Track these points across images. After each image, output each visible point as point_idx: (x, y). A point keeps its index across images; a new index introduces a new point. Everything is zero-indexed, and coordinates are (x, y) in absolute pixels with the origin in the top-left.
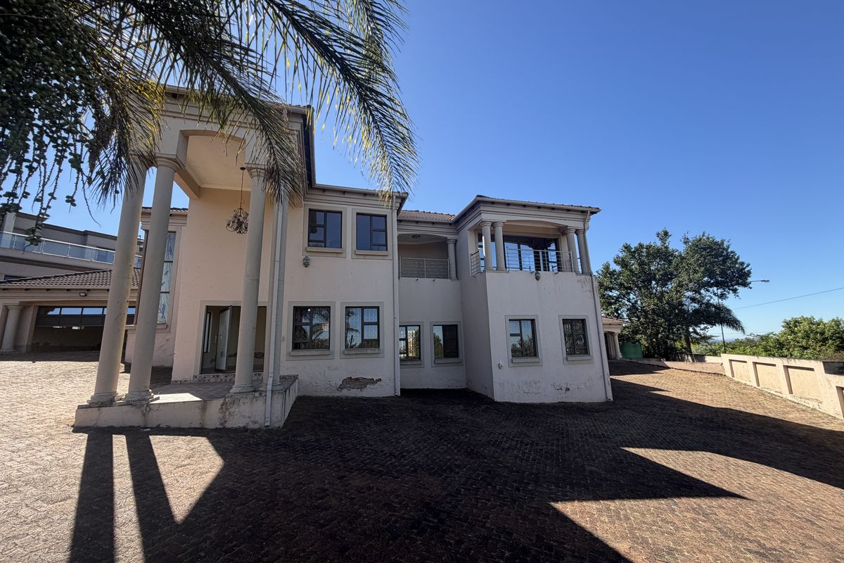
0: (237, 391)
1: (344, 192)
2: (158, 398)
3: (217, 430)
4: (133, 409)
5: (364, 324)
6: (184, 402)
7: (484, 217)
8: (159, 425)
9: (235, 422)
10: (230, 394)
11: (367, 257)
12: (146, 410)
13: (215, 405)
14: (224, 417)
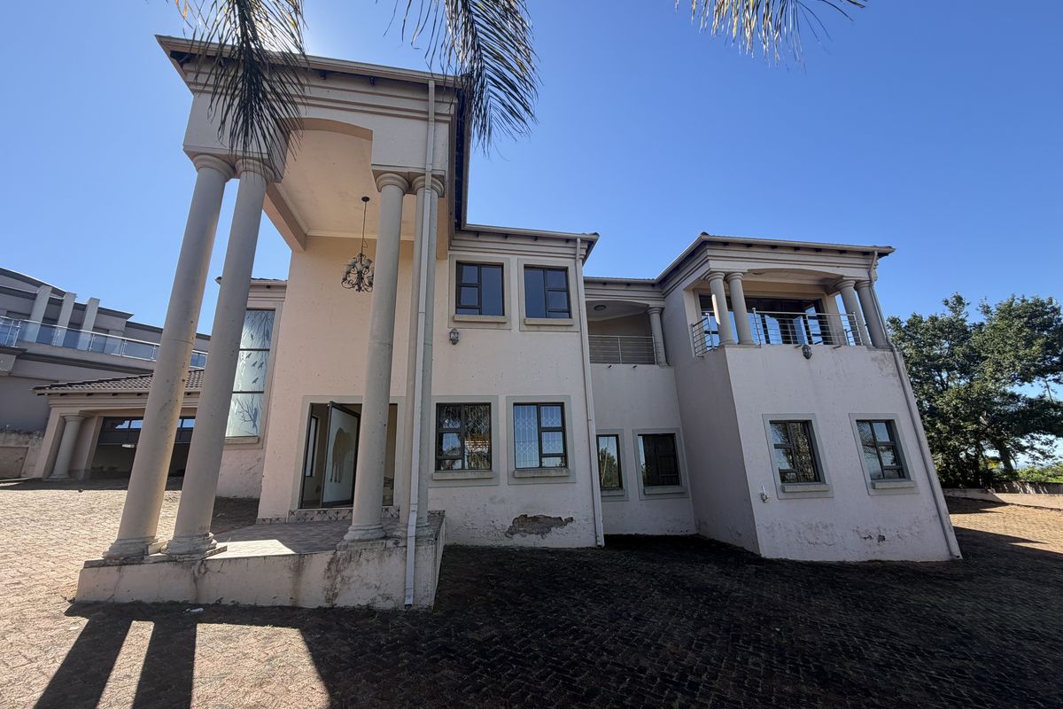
0: (357, 538)
1: (506, 235)
2: (224, 549)
3: (320, 611)
4: (178, 569)
5: (541, 430)
6: (265, 557)
7: (714, 265)
8: (220, 600)
9: (353, 596)
10: (344, 543)
11: (542, 328)
12: (199, 572)
13: (319, 562)
14: (333, 586)
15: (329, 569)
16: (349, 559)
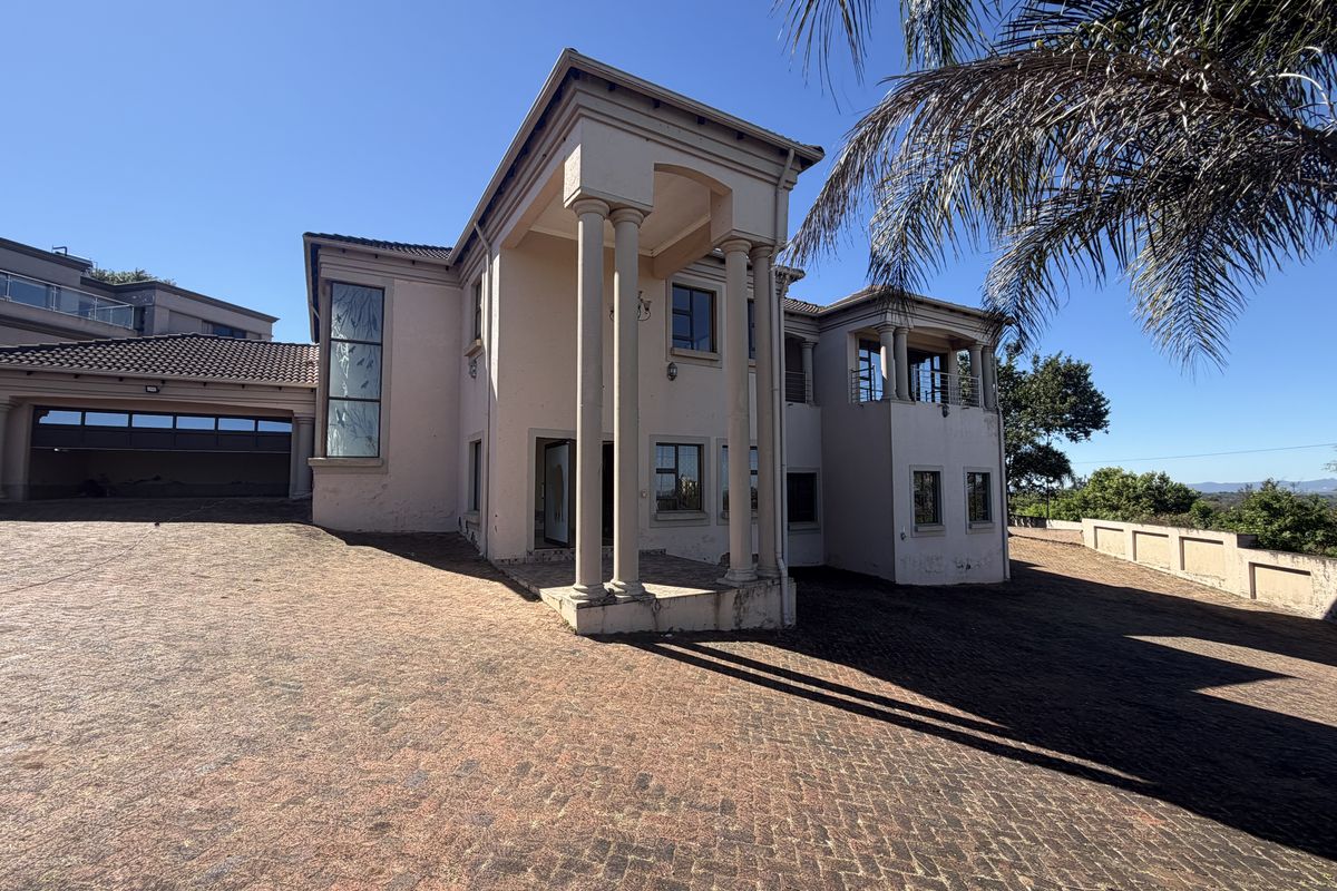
15: (735, 603)
16: (747, 595)
